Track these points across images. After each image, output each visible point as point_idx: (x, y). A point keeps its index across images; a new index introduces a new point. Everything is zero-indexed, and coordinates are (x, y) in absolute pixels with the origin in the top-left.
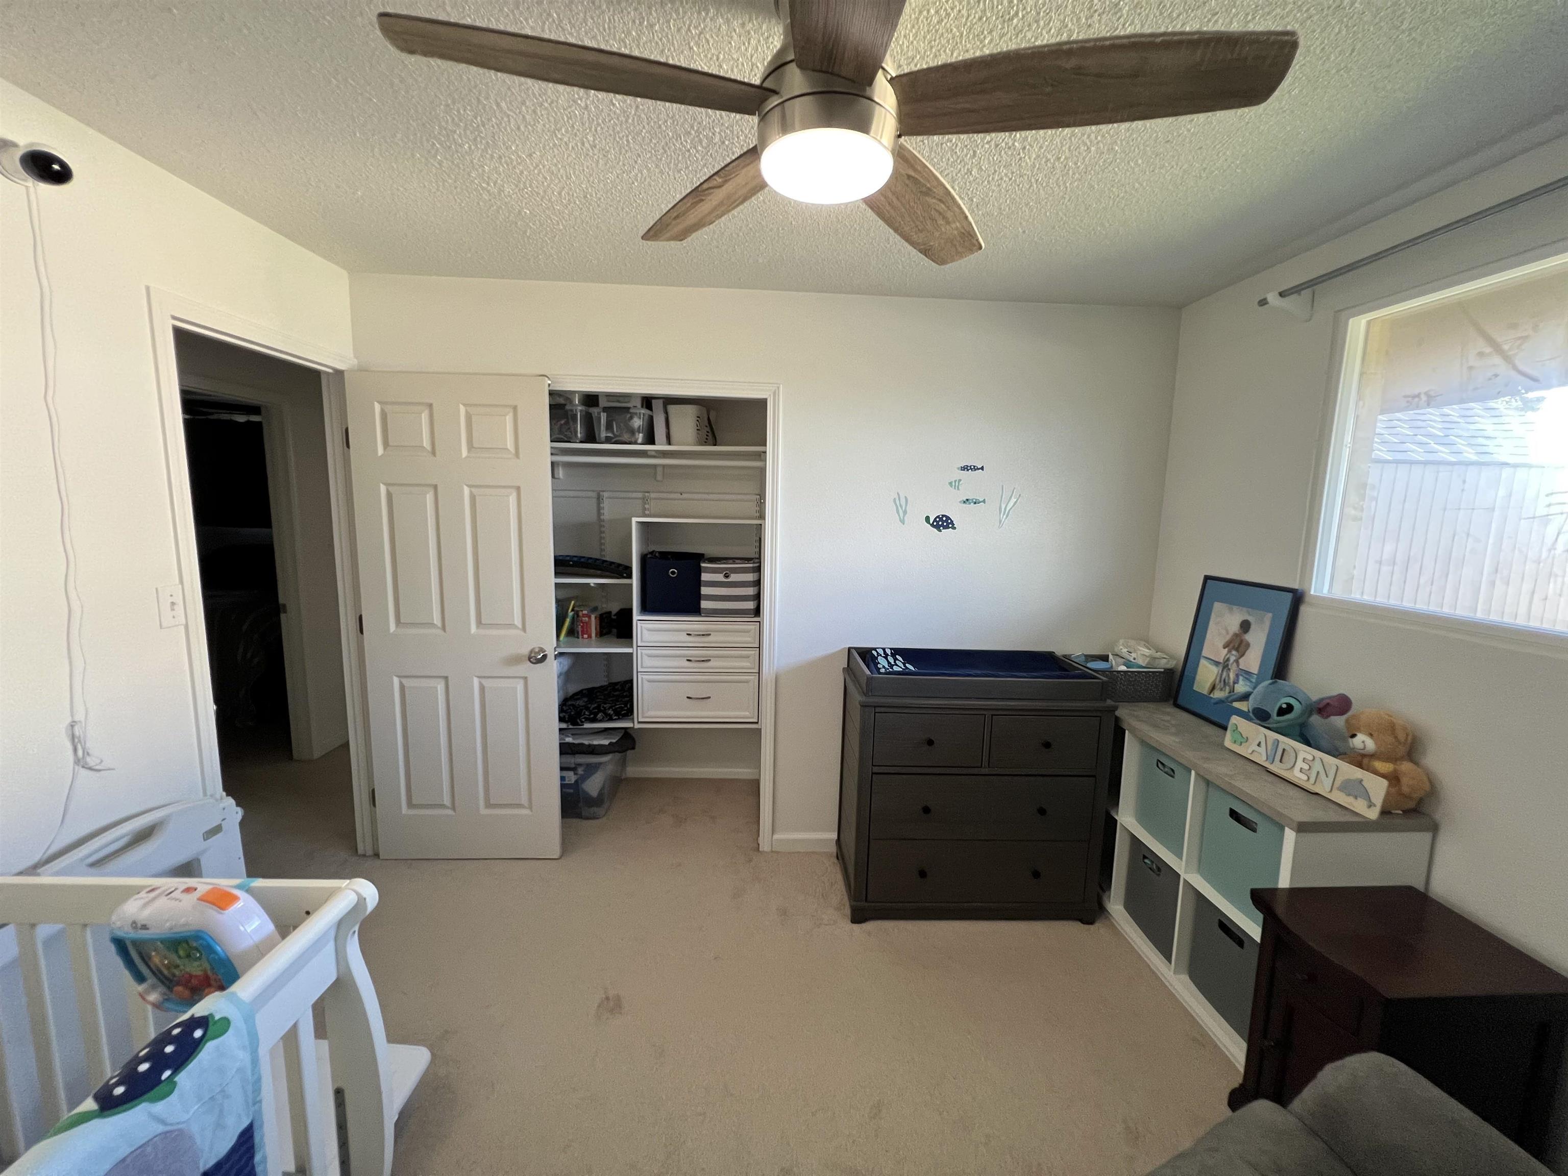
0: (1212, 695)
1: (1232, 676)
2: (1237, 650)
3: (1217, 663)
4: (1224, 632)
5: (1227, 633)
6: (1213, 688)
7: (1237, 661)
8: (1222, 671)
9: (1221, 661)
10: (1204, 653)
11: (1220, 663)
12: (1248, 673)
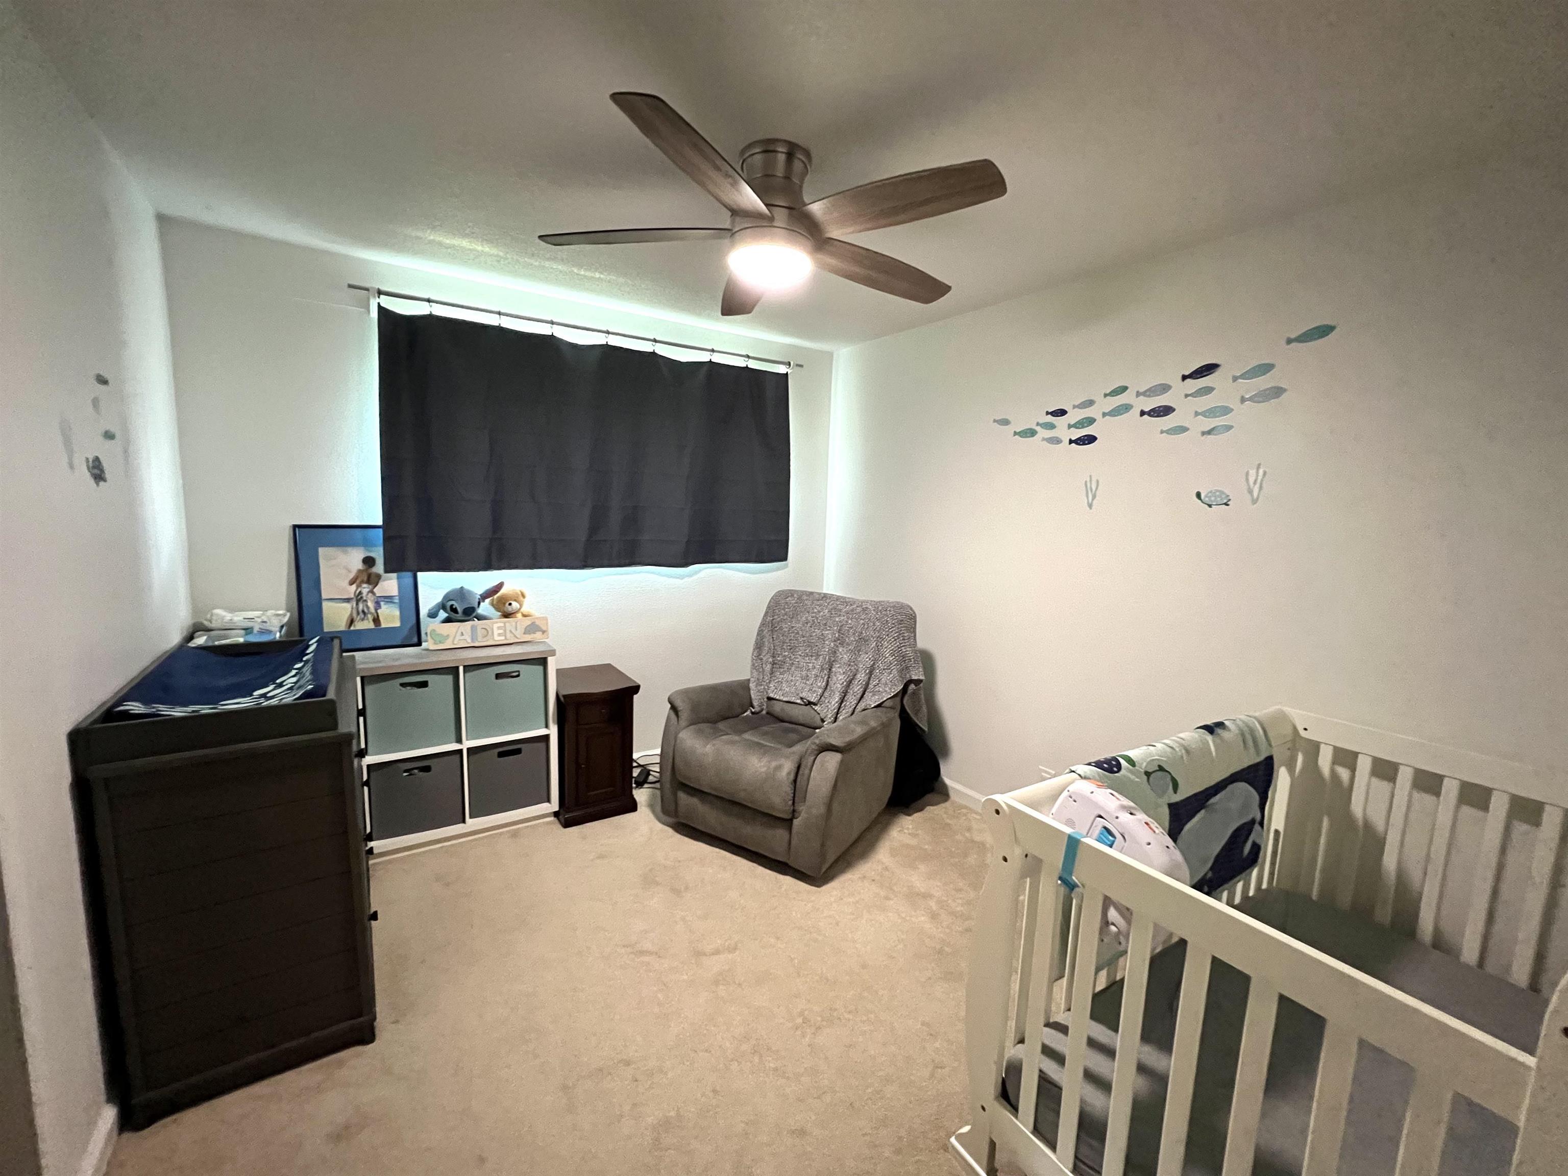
0: (352, 628)
1: (371, 604)
2: (368, 582)
3: (348, 600)
4: (344, 572)
5: (350, 571)
6: (352, 622)
7: (372, 592)
8: (357, 604)
9: (352, 596)
10: (324, 596)
11: (352, 599)
12: (391, 597)
